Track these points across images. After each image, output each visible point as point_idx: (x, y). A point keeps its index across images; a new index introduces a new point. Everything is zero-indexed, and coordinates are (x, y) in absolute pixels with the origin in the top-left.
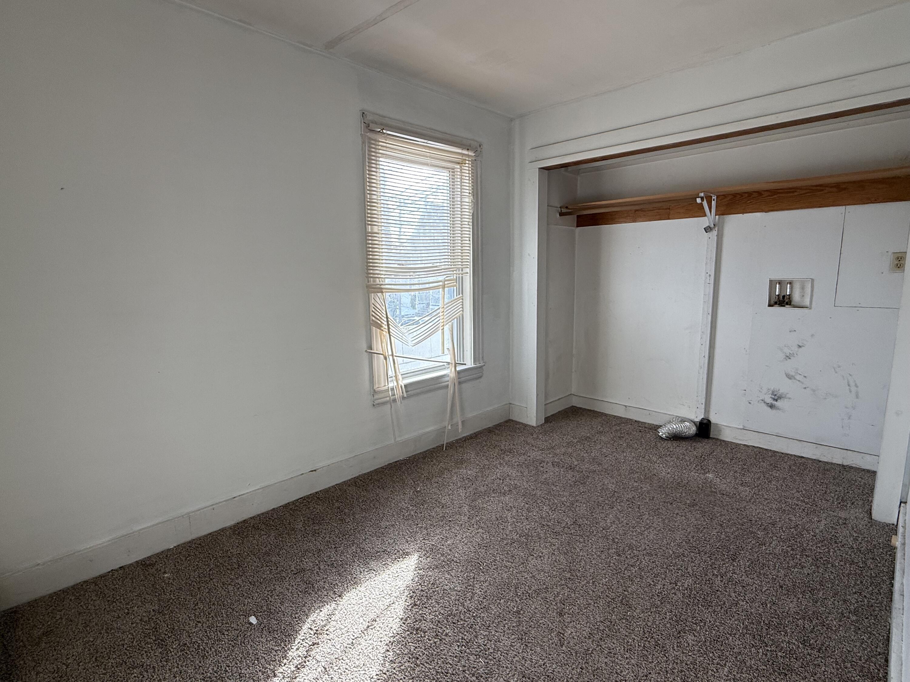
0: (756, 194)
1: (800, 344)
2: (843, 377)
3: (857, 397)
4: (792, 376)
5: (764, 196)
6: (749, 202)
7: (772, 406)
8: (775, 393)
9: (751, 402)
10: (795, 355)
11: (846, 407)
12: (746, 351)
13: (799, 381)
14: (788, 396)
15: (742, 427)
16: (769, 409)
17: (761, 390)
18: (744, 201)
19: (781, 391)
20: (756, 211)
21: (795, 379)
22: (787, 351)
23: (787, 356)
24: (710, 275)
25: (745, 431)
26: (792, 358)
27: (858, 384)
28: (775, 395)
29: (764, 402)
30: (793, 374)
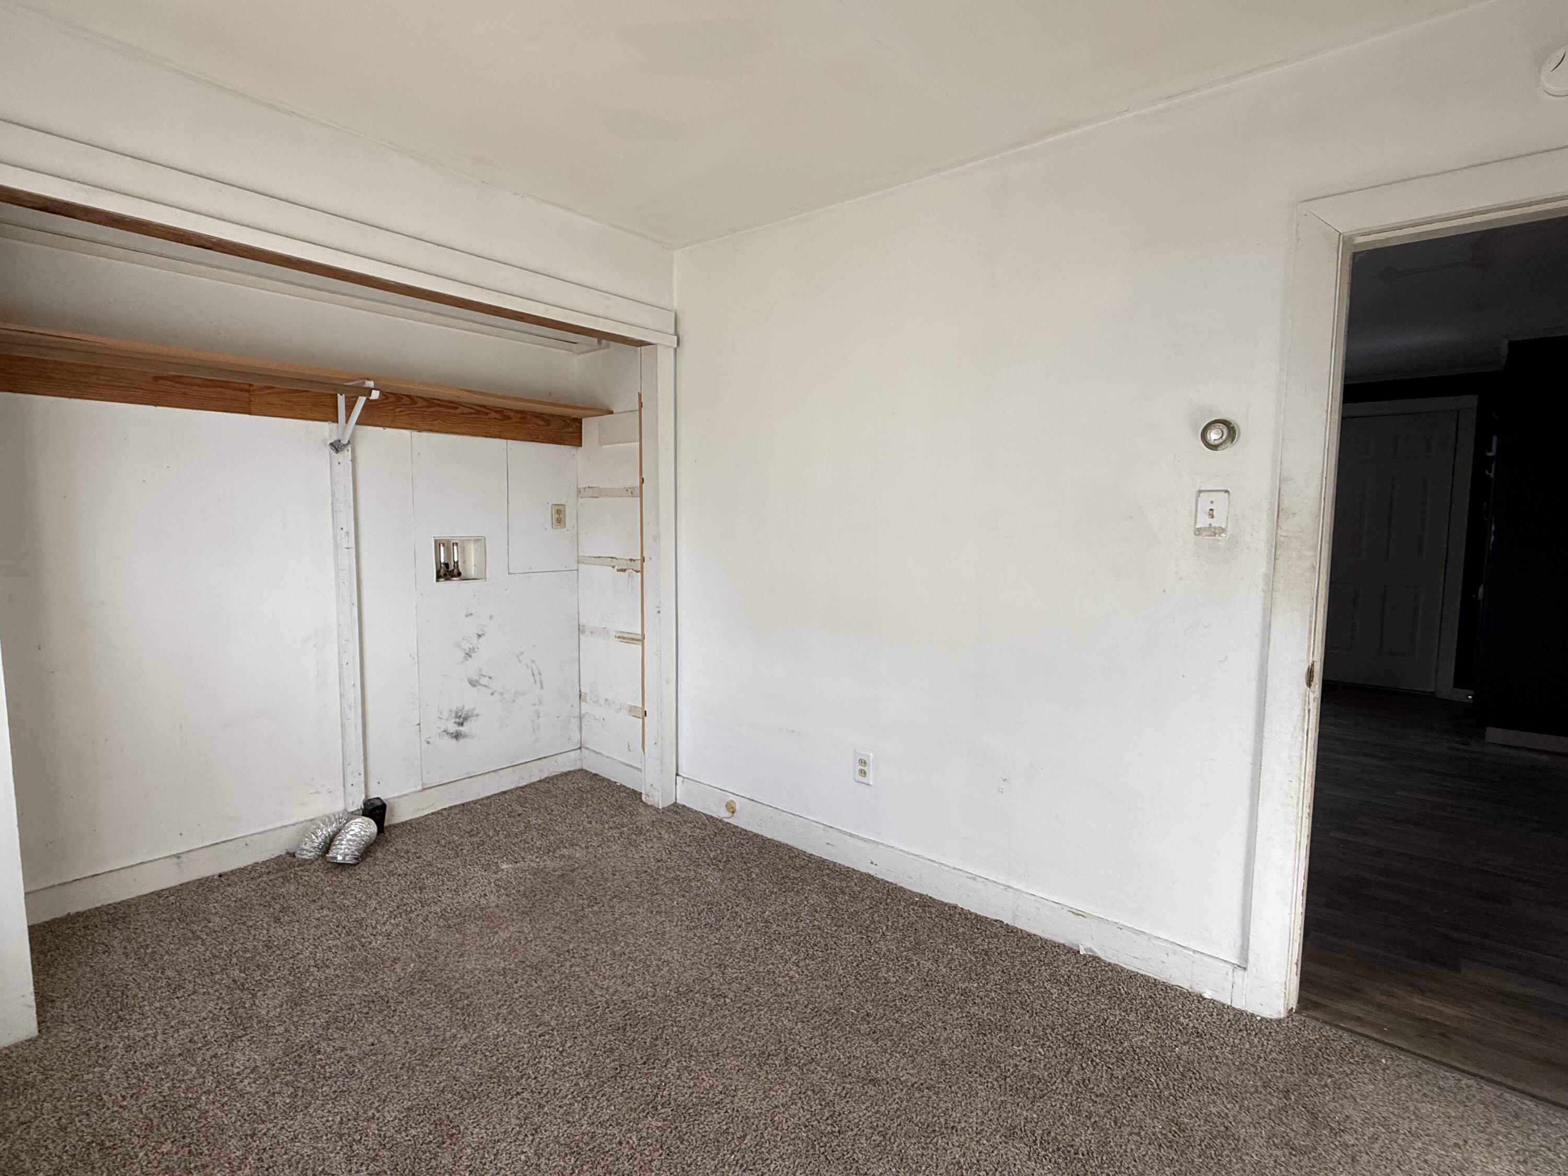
0: (408, 399)
1: (480, 633)
2: (527, 665)
3: (542, 688)
4: (477, 681)
5: (418, 405)
6: (399, 409)
7: (457, 736)
8: (459, 715)
9: (429, 740)
10: (476, 650)
11: (534, 704)
12: (414, 658)
13: (485, 686)
14: (475, 712)
15: (420, 788)
16: (454, 741)
17: (441, 716)
18: (390, 408)
19: (466, 709)
20: (408, 426)
21: (480, 684)
22: (466, 646)
23: (467, 654)
24: (347, 533)
25: (428, 791)
26: (473, 655)
27: (542, 672)
28: (460, 717)
29: (448, 733)
30: (477, 678)
